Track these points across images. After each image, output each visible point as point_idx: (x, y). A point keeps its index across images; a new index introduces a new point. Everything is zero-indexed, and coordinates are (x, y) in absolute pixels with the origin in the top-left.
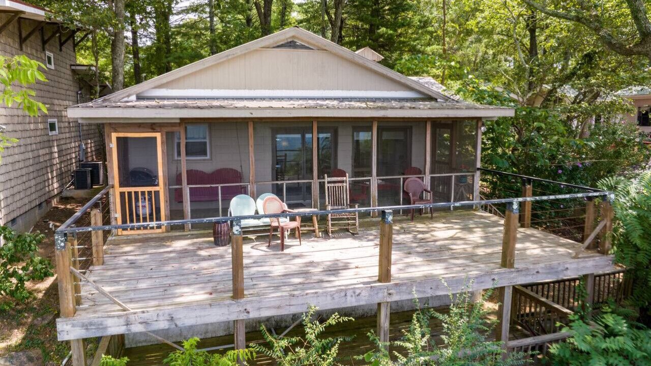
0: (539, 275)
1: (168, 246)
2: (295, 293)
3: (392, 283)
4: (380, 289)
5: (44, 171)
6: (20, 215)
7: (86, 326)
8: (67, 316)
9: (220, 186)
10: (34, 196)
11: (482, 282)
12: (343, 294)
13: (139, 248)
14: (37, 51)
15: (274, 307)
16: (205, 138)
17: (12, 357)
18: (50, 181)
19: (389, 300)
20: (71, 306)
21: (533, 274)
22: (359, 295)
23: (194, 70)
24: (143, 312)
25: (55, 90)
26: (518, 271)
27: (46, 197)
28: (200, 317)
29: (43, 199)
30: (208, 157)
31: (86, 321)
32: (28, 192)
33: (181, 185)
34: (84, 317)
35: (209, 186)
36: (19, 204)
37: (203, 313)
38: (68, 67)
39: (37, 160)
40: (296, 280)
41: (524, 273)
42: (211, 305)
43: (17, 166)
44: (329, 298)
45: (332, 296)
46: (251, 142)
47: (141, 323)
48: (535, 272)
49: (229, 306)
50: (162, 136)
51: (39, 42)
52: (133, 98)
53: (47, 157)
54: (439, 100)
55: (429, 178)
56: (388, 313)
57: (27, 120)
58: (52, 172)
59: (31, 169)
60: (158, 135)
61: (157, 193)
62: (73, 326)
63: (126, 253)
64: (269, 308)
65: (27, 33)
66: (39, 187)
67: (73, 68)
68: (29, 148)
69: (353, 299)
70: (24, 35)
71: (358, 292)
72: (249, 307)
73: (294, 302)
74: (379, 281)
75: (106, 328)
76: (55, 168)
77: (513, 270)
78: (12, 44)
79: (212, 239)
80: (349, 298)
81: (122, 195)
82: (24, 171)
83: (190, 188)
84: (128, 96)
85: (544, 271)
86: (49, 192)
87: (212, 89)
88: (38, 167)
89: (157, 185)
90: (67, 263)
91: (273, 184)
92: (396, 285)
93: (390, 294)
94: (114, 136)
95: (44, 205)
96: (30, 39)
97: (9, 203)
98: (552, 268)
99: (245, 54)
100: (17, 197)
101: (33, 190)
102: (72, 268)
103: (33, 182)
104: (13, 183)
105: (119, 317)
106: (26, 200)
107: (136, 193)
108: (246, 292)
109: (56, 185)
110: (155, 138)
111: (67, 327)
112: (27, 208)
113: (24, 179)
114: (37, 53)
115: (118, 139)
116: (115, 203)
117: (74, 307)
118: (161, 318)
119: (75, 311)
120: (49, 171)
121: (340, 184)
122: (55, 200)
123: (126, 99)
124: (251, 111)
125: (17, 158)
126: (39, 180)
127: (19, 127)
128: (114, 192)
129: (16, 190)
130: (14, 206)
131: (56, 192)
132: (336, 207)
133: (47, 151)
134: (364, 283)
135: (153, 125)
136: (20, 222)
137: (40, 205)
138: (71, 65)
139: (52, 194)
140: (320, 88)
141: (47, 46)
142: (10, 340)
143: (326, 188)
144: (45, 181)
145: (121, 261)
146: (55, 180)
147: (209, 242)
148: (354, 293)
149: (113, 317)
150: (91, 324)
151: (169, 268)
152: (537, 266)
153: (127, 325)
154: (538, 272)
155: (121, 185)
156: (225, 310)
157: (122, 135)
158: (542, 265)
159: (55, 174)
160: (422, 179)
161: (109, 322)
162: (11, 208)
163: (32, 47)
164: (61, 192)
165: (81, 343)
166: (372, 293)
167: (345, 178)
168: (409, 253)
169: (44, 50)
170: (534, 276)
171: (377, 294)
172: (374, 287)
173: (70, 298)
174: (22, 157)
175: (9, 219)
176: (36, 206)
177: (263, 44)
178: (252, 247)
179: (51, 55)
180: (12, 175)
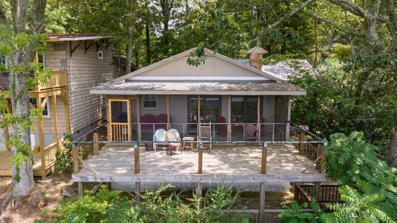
0: (280, 179)
1: (127, 150)
2: (160, 174)
3: (203, 174)
4: (197, 176)
5: (95, 108)
6: (82, 129)
7: (81, 177)
8: (75, 173)
9: (154, 124)
10: (89, 120)
11: (248, 179)
12: (180, 177)
13: (115, 149)
14: (94, 52)
15: (151, 179)
16: (156, 99)
17: (68, 190)
18: (98, 113)
19: (201, 182)
20: (77, 169)
21: (277, 179)
22: (187, 178)
23: (151, 68)
24: (101, 175)
25: (103, 69)
26: (268, 176)
27: (95, 120)
28: (122, 179)
29: (93, 122)
30: (157, 108)
31: (81, 176)
32: (86, 118)
33: (137, 123)
34: (81, 174)
35: (149, 124)
36: (81, 124)
37: (123, 178)
38: (111, 56)
39: (91, 103)
40: (166, 169)
41: (271, 177)
42: (126, 175)
43: (81, 107)
44: (174, 178)
45: (175, 177)
46: (168, 104)
47: (100, 179)
48: (278, 177)
49: (133, 176)
50: (129, 101)
51: (95, 48)
52: (124, 81)
53: (97, 102)
54: (278, 82)
55: (260, 125)
56: (201, 188)
57: (87, 85)
58: (99, 108)
59: (88, 108)
60: (128, 101)
61: (127, 125)
62: (77, 177)
63: (109, 151)
64: (149, 179)
65: (89, 45)
66: (91, 116)
67: (113, 56)
68: (88, 98)
69: (185, 179)
70: (87, 47)
71: (186, 177)
72: (140, 177)
73: (159, 178)
74: (198, 173)
75: (88, 179)
76: (100, 106)
77: (265, 175)
78: (81, 52)
79: (145, 148)
80: (183, 179)
81: (113, 125)
82: (84, 109)
83: (141, 124)
84: (122, 80)
85: (282, 177)
86: (97, 118)
87: (160, 76)
88: (91, 107)
89: (127, 122)
90: (76, 154)
91: (188, 124)
92: (204, 175)
93: (201, 179)
94: (110, 101)
95: (94, 124)
96: (91, 47)
97: (76, 124)
98: (288, 177)
99: (175, 60)
100: (80, 121)
101: (89, 117)
102: (78, 156)
103: (89, 114)
104: (79, 115)
105: (92, 175)
106: (85, 122)
107: (121, 125)
108: (140, 172)
109: (100, 115)
110: (126, 102)
111: (75, 177)
112: (85, 126)
113: (84, 112)
114: (94, 53)
115: (112, 102)
116: (109, 129)
117: (78, 170)
118: (107, 178)
119: (79, 172)
120: (97, 108)
121: (207, 127)
122: (100, 122)
123: (121, 82)
124: (166, 92)
125: (81, 103)
126: (92, 113)
127: (83, 89)
128: (109, 124)
129: (80, 118)
130: (79, 125)
131: (100, 118)
132: (204, 137)
133: (97, 98)
134: (190, 173)
135: (125, 97)
136: (81, 132)
137: (92, 124)
138: (113, 55)
139: (98, 119)
140: (213, 75)
141: (99, 49)
142: (69, 183)
143: (200, 128)
144: (95, 113)
145: (105, 155)
146: (100, 112)
147: (143, 149)
148: (185, 177)
149: (90, 175)
150: (83, 177)
151: (121, 159)
152: (279, 175)
153: (95, 179)
154: (279, 178)
155: (112, 122)
156: (131, 178)
157: (113, 100)
158: (282, 175)
159: (100, 109)
160: (256, 125)
161: (89, 177)
162: (77, 126)
163: (91, 51)
164: (103, 118)
165: (82, 184)
166: (193, 178)
167: (209, 124)
168: (226, 163)
169: (97, 51)
170: (277, 180)
171: (195, 178)
172: (194, 175)
173: (77, 166)
174: (83, 103)
175: (76, 131)
176: (90, 125)
177: (185, 55)
178: (160, 153)
179: (101, 52)
180: (78, 111)
